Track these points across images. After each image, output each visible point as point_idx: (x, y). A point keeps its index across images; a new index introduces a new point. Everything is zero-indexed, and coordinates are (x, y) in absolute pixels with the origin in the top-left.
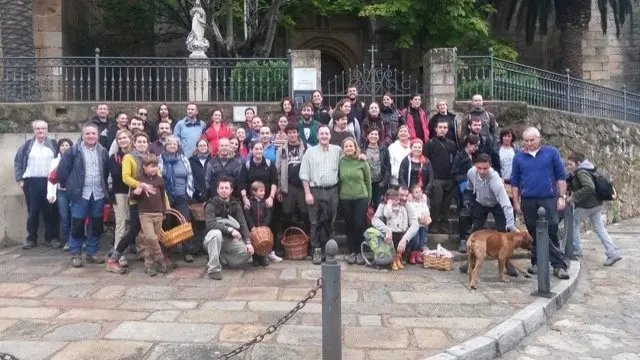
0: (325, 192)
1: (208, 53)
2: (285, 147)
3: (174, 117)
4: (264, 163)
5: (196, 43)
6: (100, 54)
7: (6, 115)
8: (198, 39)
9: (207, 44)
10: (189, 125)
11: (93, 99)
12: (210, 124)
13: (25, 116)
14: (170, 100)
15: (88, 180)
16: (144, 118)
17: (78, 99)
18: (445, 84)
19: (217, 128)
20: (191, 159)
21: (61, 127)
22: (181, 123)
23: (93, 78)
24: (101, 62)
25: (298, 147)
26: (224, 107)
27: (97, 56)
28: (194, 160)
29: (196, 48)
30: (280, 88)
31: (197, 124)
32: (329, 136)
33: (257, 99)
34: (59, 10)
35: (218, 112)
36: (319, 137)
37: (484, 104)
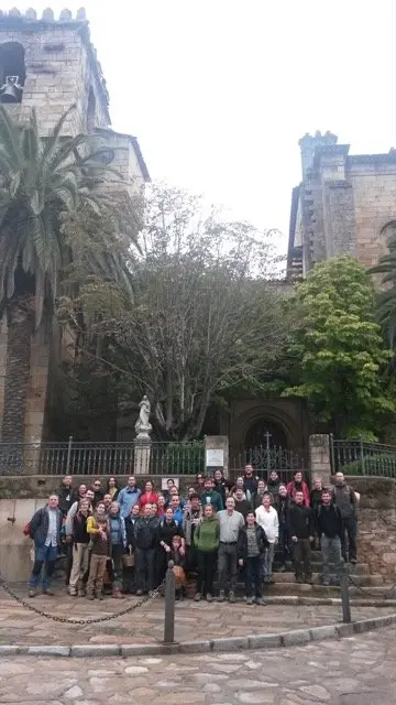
0: (228, 546)
1: (151, 433)
2: (189, 510)
3: (119, 486)
4: (173, 523)
5: (142, 427)
6: (73, 440)
7: (4, 485)
8: (143, 424)
9: (150, 427)
10: (129, 492)
11: (64, 473)
12: (144, 492)
13: (17, 486)
14: (117, 473)
15: (50, 532)
16: (97, 488)
17: (54, 473)
18: (322, 463)
19: (148, 495)
20: (126, 519)
21: (40, 494)
22: (124, 491)
23: (66, 458)
24: (73, 446)
25: (198, 511)
26: (155, 478)
27: (70, 443)
28: (128, 520)
29: (142, 431)
30: (198, 465)
31: (135, 492)
32: (234, 505)
33: (181, 472)
34: (44, 395)
35: (149, 483)
36: (227, 504)
37: (346, 479)
